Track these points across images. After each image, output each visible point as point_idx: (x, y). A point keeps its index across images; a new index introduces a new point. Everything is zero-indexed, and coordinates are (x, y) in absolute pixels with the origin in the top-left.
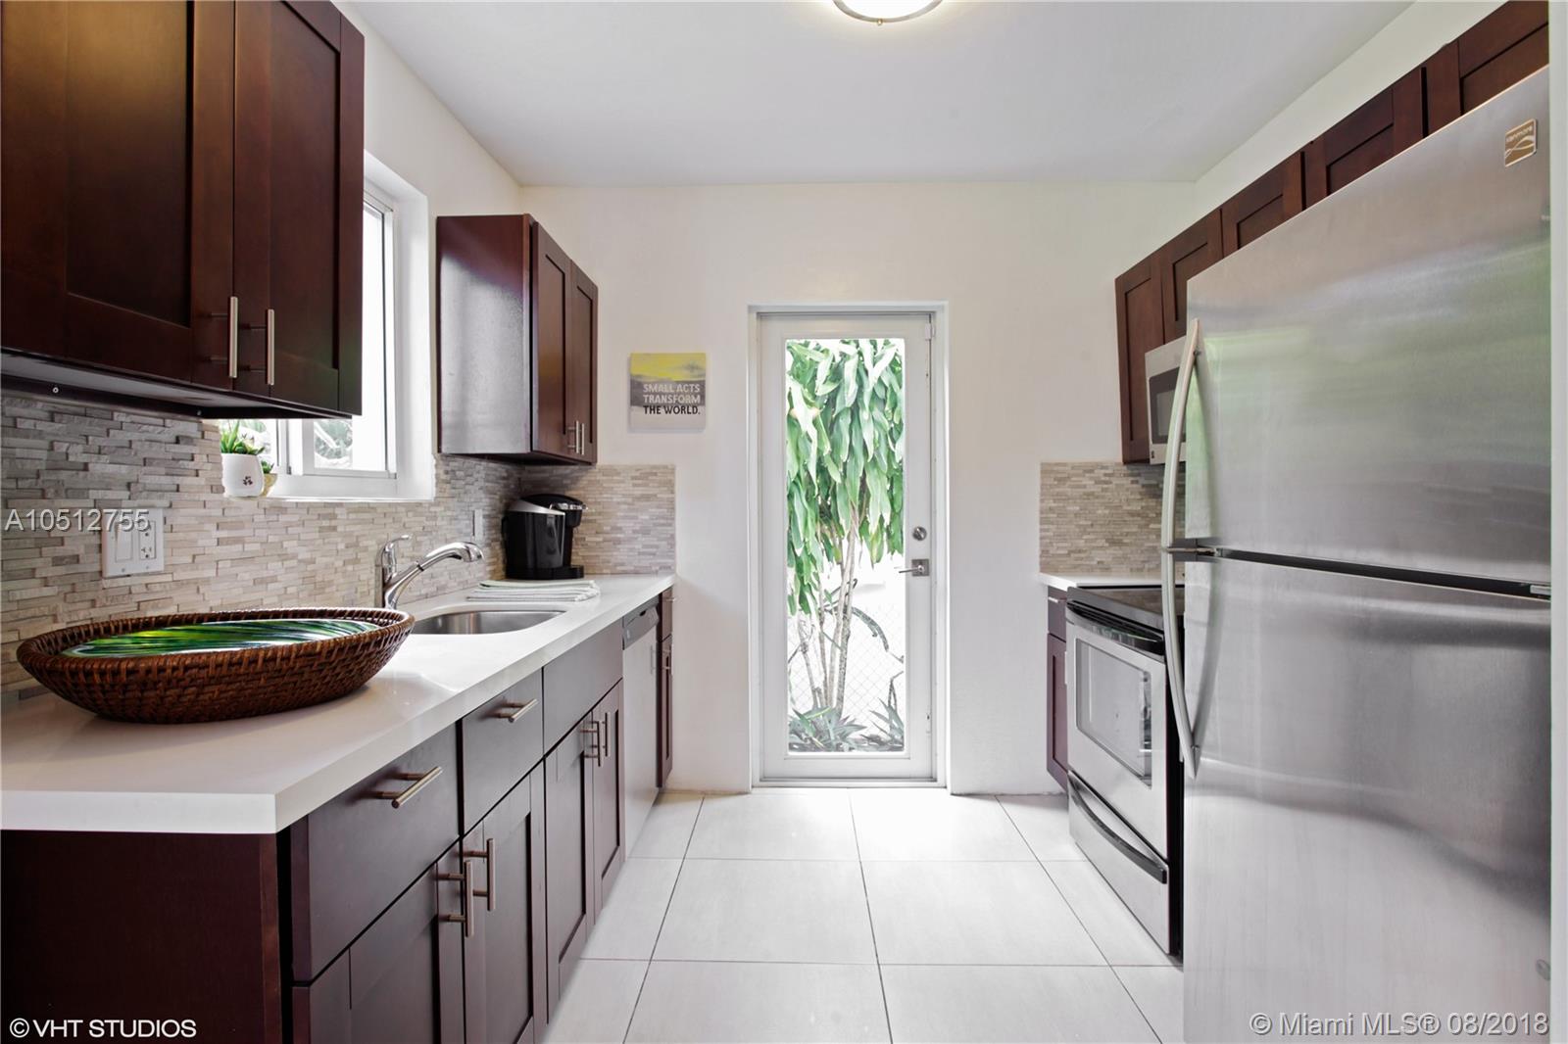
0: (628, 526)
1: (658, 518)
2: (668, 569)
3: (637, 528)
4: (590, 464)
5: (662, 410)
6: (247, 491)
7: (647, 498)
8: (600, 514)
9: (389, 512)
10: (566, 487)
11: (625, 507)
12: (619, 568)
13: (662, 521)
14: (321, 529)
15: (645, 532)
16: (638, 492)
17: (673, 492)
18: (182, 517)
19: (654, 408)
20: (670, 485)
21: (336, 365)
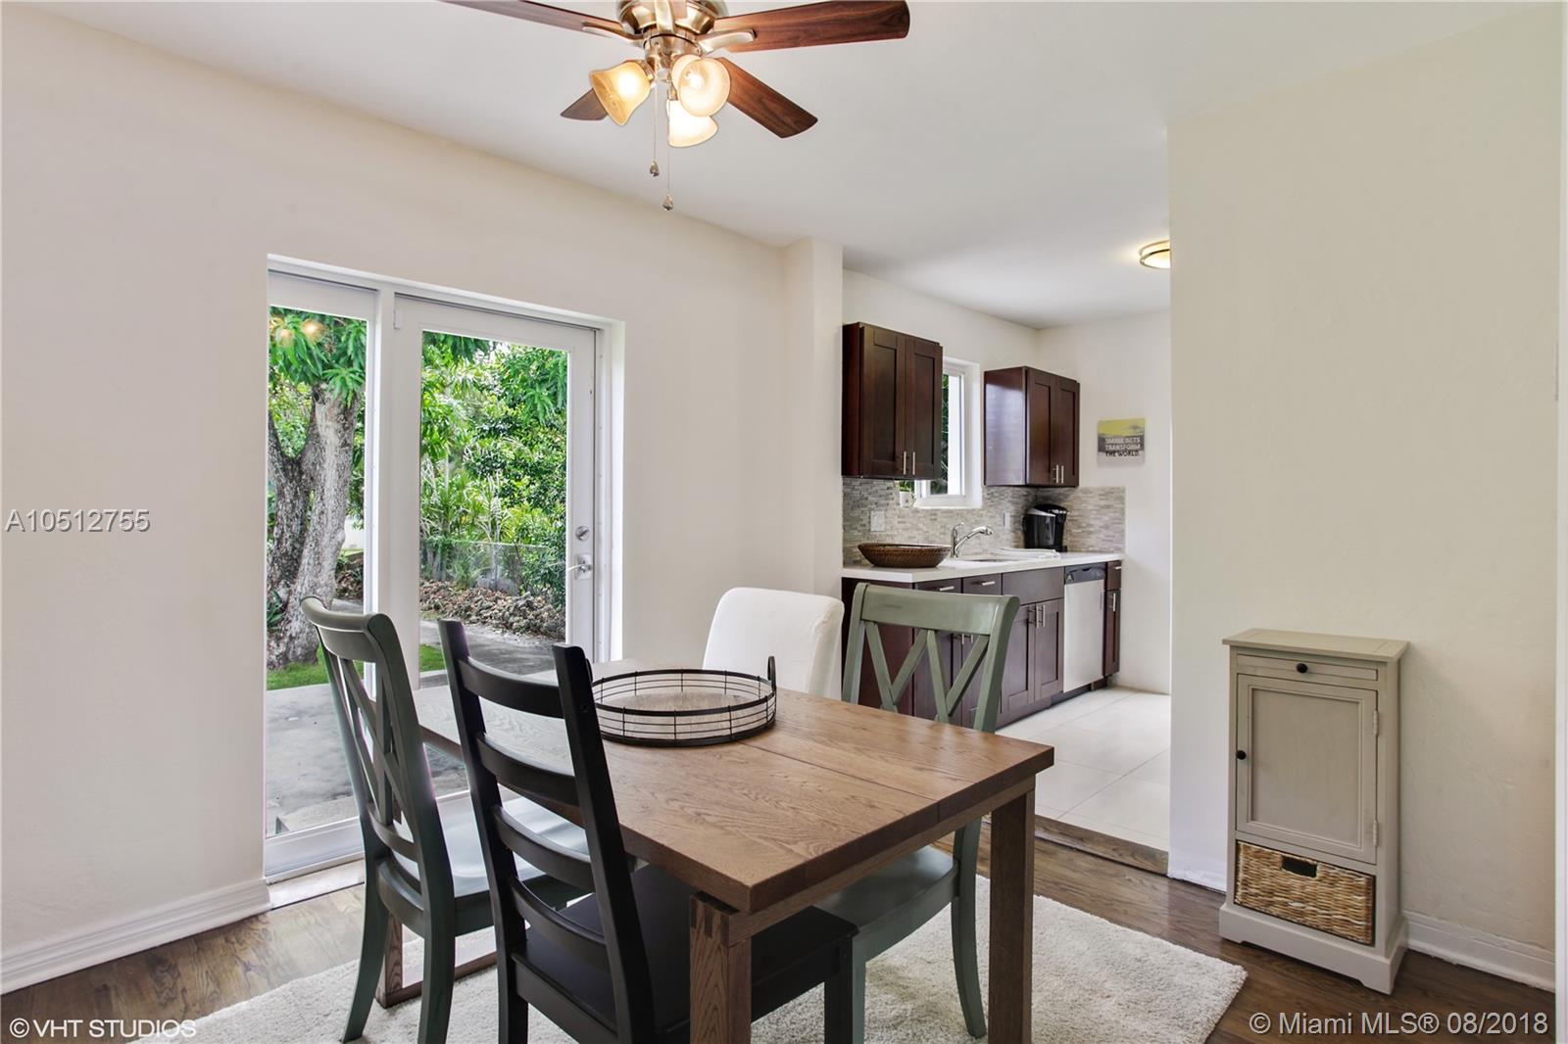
0: (1097, 524)
1: (1114, 519)
2: (1119, 550)
3: (1102, 524)
4: (1074, 487)
5: (1117, 454)
6: (907, 505)
7: (1108, 507)
8: (1080, 516)
9: (959, 514)
10: (1062, 500)
11: (1094, 512)
12: (1091, 549)
13: (1117, 521)
14: (932, 520)
15: (1107, 527)
16: (1103, 503)
17: (1123, 504)
18: (890, 513)
19: (1112, 453)
20: (1121, 499)
21: (933, 463)
